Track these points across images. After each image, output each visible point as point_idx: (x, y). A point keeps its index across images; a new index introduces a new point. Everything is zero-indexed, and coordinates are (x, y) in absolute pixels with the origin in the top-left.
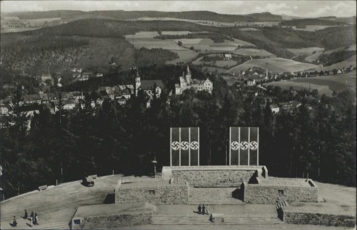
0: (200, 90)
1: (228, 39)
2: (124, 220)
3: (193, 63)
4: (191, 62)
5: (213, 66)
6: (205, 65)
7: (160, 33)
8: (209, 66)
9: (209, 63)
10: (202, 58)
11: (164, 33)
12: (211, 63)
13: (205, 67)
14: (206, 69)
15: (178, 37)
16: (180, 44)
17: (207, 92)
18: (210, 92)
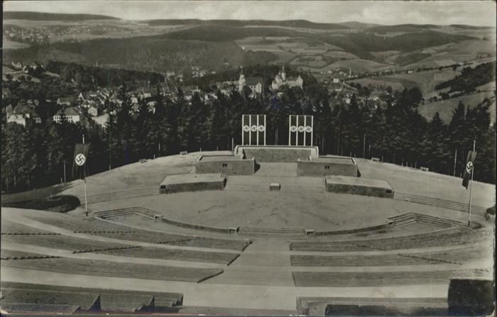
0: (294, 86)
1: (320, 43)
3: (290, 63)
5: (307, 66)
6: (300, 65)
7: (264, 38)
8: (303, 66)
10: (298, 59)
11: (267, 38)
12: (305, 63)
14: (301, 69)
15: (278, 42)
16: (280, 47)
17: (299, 87)
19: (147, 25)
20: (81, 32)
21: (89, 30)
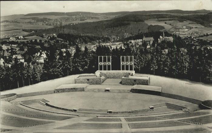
0: (168, 41)
1: (185, 21)
2: (74, 90)
3: (171, 30)
4: (169, 30)
5: (178, 31)
6: (175, 31)
7: (158, 19)
8: (177, 31)
9: (176, 30)
10: (174, 28)
11: (159, 19)
12: (177, 30)
13: (175, 32)
14: (175, 33)
15: (165, 20)
16: (166, 23)
18: (172, 42)
19: (105, 15)
20: (76, 20)
21: (79, 19)
